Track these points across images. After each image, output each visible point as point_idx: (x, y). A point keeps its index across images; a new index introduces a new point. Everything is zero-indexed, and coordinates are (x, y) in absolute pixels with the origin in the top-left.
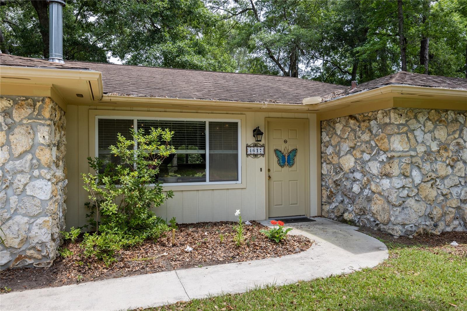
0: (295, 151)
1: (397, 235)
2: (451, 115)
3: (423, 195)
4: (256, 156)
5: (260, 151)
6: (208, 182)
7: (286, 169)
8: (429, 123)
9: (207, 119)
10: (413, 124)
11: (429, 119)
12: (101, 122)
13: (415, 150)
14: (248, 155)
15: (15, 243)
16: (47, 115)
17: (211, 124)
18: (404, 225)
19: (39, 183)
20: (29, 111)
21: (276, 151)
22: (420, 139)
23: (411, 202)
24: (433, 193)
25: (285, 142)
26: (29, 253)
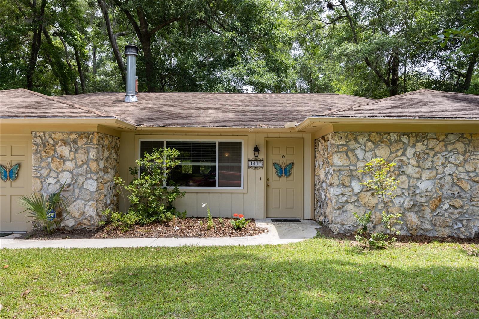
0: (292, 165)
1: (335, 232)
2: (394, 137)
3: (362, 202)
4: (256, 168)
5: (260, 164)
6: (217, 187)
7: (283, 179)
8: (370, 144)
9: (217, 140)
10: (353, 144)
11: (369, 140)
12: (142, 143)
13: (355, 165)
14: (249, 167)
15: (77, 215)
16: (95, 142)
17: (220, 143)
18: (342, 224)
19: (90, 181)
20: (86, 140)
21: (275, 164)
22: (360, 156)
23: (350, 207)
24: (374, 201)
25: (283, 157)
26: (84, 221)
